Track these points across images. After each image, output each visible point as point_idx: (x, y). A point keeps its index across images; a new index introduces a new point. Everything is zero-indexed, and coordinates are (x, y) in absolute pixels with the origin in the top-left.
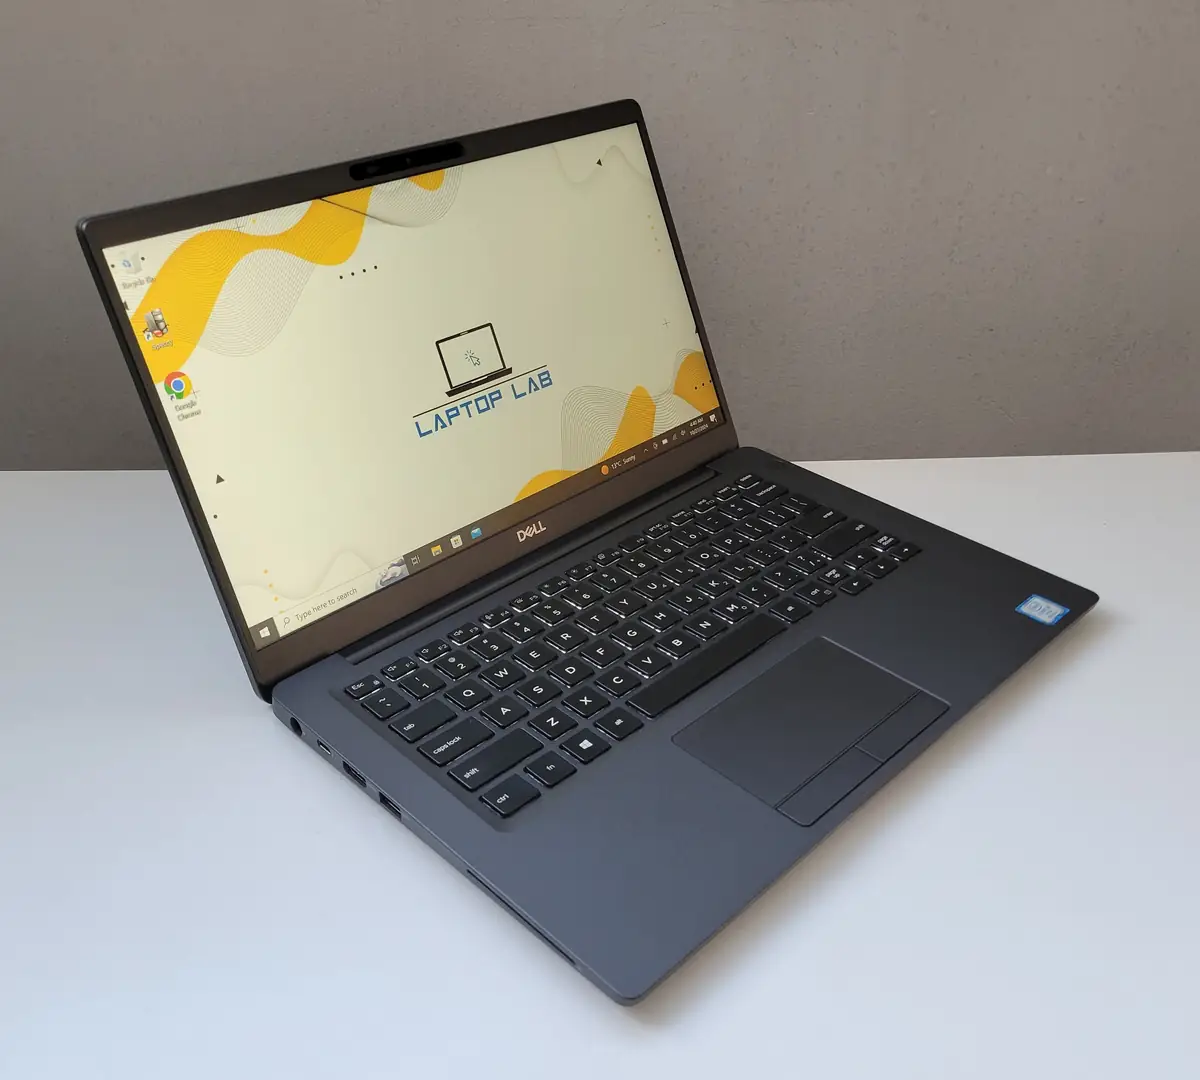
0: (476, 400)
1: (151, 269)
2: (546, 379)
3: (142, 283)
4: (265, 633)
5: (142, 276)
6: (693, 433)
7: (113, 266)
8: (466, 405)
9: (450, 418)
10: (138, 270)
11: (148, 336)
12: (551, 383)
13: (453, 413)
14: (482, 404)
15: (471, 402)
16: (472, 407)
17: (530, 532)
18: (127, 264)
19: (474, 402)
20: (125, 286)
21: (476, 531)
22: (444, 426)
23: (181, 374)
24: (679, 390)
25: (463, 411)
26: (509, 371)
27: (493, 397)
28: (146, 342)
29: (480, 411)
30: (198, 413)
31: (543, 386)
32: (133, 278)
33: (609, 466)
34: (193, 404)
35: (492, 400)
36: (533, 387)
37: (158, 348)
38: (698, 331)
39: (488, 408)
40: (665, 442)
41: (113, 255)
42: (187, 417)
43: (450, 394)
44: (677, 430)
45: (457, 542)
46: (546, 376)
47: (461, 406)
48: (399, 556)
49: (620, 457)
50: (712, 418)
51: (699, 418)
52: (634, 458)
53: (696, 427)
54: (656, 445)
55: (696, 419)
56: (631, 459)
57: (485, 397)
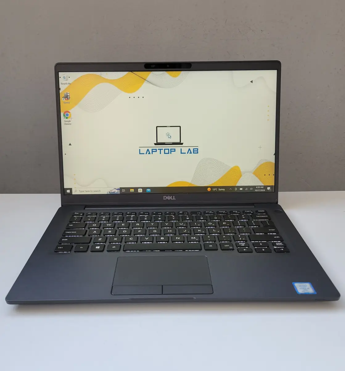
0: (165, 149)
1: (70, 81)
2: (196, 151)
3: (67, 84)
4: (68, 191)
5: (67, 82)
6: (256, 190)
7: (60, 77)
8: (160, 150)
9: (152, 152)
11: (64, 99)
12: (198, 153)
13: (155, 150)
14: (167, 151)
15: (162, 149)
16: (163, 151)
17: (169, 198)
18: (64, 77)
20: (62, 84)
21: (149, 190)
22: (149, 153)
23: (69, 112)
24: (256, 173)
25: (158, 151)
26: (182, 144)
27: (172, 150)
28: (62, 100)
29: (165, 153)
30: (70, 124)
31: (194, 153)
32: (65, 82)
33: (212, 189)
34: (70, 121)
35: (171, 151)
36: (189, 152)
37: (65, 103)
38: (275, 154)
39: (169, 153)
40: (241, 189)
41: (61, 74)
42: (67, 124)
43: (155, 144)
44: (249, 187)
45: (140, 191)
46: (197, 150)
47: (158, 149)
48: (119, 187)
49: (218, 187)
50: (269, 188)
51: (262, 186)
52: (224, 190)
53: (259, 189)
54: (236, 189)
55: (260, 186)
56: (222, 189)
57: (169, 149)
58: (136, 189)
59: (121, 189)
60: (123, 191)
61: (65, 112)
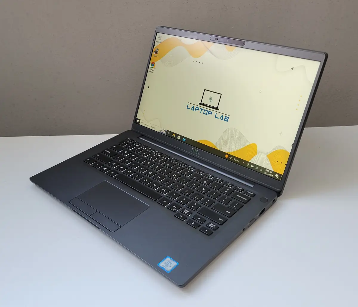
0: (205, 110)
1: (162, 40)
2: (227, 119)
5: (160, 41)
6: (265, 173)
7: (157, 37)
8: (202, 109)
9: (196, 109)
10: (160, 39)
12: (227, 121)
13: (197, 109)
14: (206, 112)
15: (203, 109)
17: (196, 151)
18: (159, 37)
21: (184, 139)
22: (193, 110)
23: (155, 63)
24: (271, 157)
25: (200, 110)
26: (218, 109)
27: (209, 112)
28: (154, 54)
29: (204, 113)
30: (153, 72)
31: (225, 120)
32: (158, 40)
33: (229, 157)
34: (153, 70)
35: (209, 113)
37: (154, 56)
38: (293, 145)
39: (206, 114)
40: (252, 166)
41: (158, 35)
42: (151, 72)
43: (200, 104)
44: (260, 167)
45: (179, 138)
46: (228, 118)
47: (200, 109)
49: (234, 157)
50: (277, 176)
51: (271, 171)
52: (238, 161)
53: (268, 172)
54: (248, 165)
56: (237, 161)
57: (207, 111)
58: (177, 135)
59: (168, 131)
60: (169, 133)
61: (152, 63)
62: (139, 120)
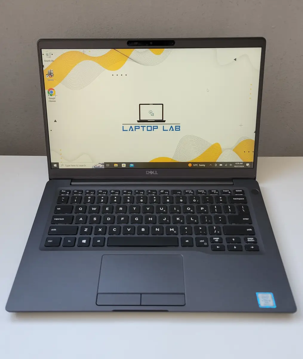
0: (147, 126)
1: (53, 58)
2: (178, 128)
3: (50, 61)
4: (55, 165)
5: (50, 59)
6: (235, 166)
7: (43, 54)
8: (143, 127)
9: (135, 129)
10: (50, 57)
11: (47, 76)
12: (179, 130)
13: (137, 128)
14: (149, 128)
15: (145, 126)
16: (145, 128)
17: (151, 172)
18: (47, 55)
19: (146, 127)
20: (45, 61)
21: (132, 165)
22: (132, 130)
23: (53, 89)
24: (236, 150)
25: (141, 128)
26: (164, 121)
27: (154, 127)
28: (46, 78)
29: (147, 130)
30: (55, 101)
31: (176, 130)
32: (47, 59)
33: (192, 165)
34: (54, 98)
35: (154, 128)
36: (171, 129)
37: (49, 80)
38: (256, 132)
39: (151, 130)
40: (221, 165)
41: (44, 51)
42: (51, 101)
43: (138, 121)
44: (229, 163)
45: (124, 166)
46: (179, 127)
47: (141, 126)
48: (103, 162)
49: (199, 163)
50: (247, 165)
51: (241, 162)
52: (204, 165)
53: (238, 165)
54: (216, 165)
55: (239, 162)
56: (203, 165)
57: (151, 127)
58: (120, 164)
59: (105, 164)
60: (108, 165)
61: (49, 90)
62: (57, 164)
